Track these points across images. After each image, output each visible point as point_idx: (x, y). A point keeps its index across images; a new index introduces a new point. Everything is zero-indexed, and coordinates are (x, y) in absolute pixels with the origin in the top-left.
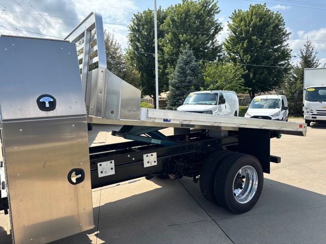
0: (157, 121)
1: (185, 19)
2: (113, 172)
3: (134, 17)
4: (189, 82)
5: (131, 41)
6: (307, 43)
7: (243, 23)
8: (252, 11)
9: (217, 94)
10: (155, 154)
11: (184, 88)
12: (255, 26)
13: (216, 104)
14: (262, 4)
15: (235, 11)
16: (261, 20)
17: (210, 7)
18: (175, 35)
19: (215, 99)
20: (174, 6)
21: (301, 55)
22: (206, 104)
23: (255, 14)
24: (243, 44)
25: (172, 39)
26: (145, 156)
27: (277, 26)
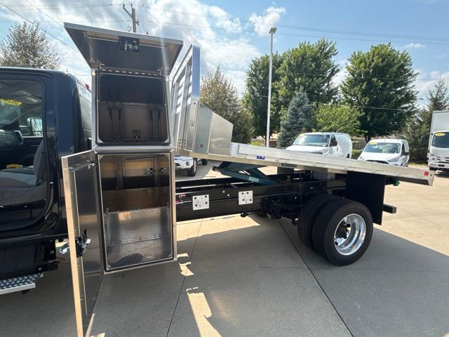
0: (248, 157)
1: (302, 62)
2: (207, 207)
3: (252, 63)
4: (301, 124)
5: (248, 85)
6: (439, 83)
7: (362, 65)
8: (374, 52)
9: (328, 136)
10: (251, 193)
11: (295, 129)
12: (376, 67)
13: (327, 146)
14: (386, 44)
15: (355, 53)
16: (383, 61)
17: (327, 49)
18: (290, 77)
19: (326, 141)
20: (291, 50)
21: (430, 97)
22: (316, 145)
23: (378, 54)
24: (361, 86)
25: (287, 82)
26: (240, 193)
27: (402, 66)
